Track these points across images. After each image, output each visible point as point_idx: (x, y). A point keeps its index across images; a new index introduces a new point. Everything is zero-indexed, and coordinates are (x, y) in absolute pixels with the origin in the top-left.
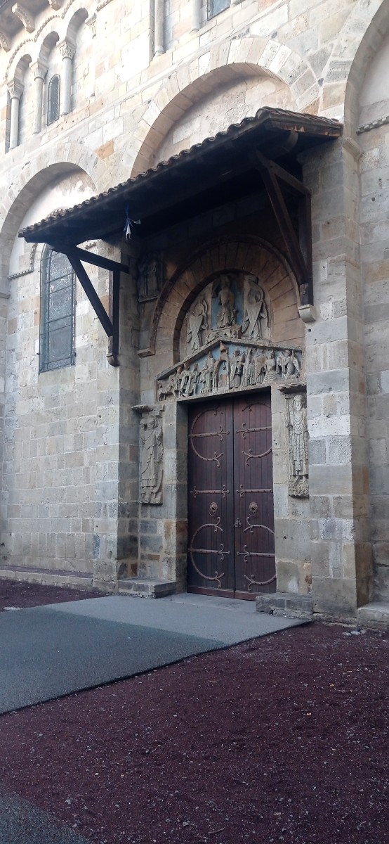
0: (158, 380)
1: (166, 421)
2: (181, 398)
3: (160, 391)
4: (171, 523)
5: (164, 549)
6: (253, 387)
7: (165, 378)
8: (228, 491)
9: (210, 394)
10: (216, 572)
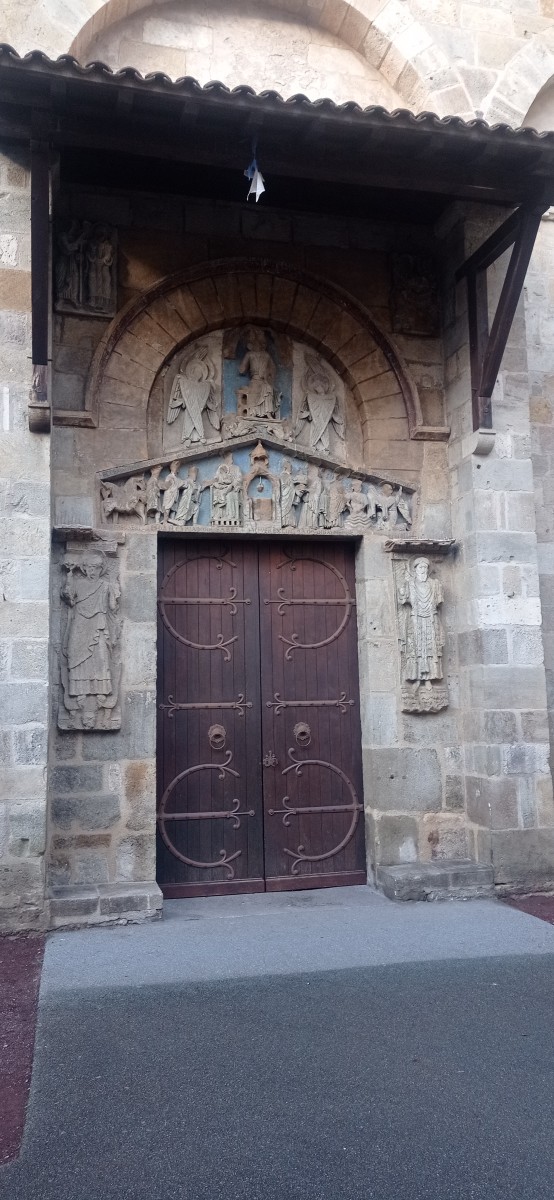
0: (104, 481)
1: (130, 566)
2: (167, 528)
3: (111, 505)
4: (145, 767)
5: (123, 820)
6: (327, 533)
7: (121, 479)
8: (249, 704)
9: (239, 530)
10: (222, 851)
